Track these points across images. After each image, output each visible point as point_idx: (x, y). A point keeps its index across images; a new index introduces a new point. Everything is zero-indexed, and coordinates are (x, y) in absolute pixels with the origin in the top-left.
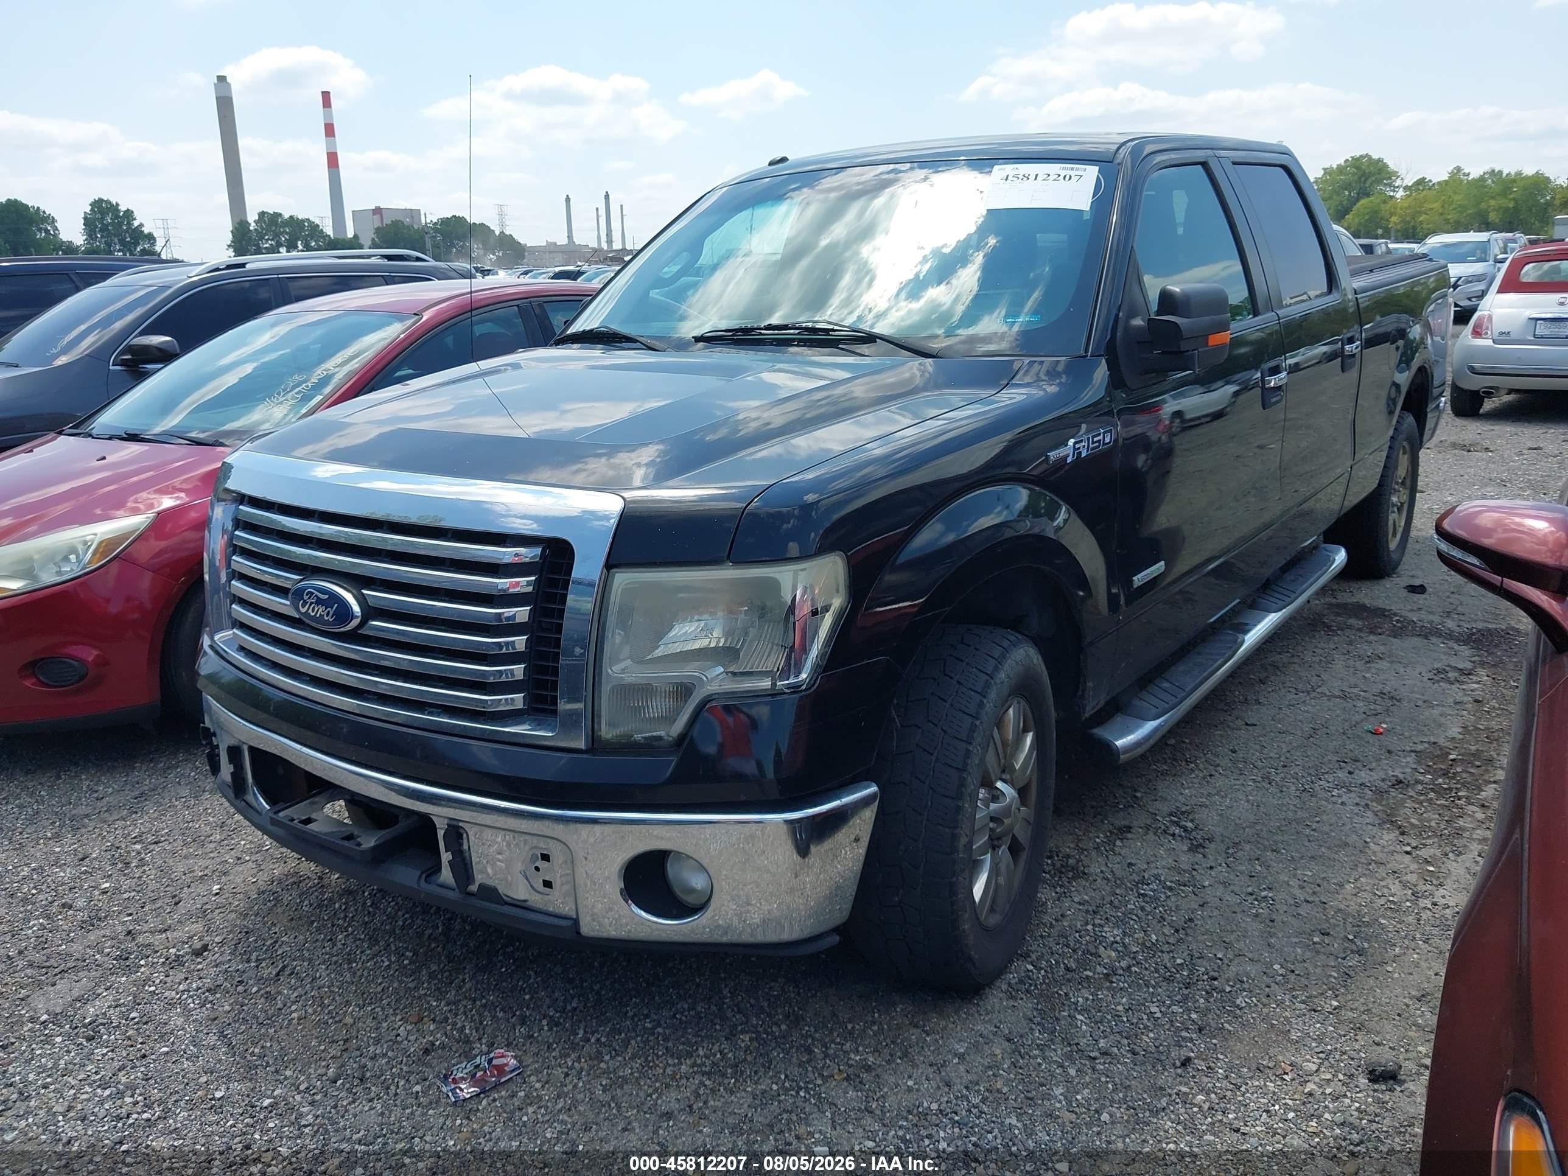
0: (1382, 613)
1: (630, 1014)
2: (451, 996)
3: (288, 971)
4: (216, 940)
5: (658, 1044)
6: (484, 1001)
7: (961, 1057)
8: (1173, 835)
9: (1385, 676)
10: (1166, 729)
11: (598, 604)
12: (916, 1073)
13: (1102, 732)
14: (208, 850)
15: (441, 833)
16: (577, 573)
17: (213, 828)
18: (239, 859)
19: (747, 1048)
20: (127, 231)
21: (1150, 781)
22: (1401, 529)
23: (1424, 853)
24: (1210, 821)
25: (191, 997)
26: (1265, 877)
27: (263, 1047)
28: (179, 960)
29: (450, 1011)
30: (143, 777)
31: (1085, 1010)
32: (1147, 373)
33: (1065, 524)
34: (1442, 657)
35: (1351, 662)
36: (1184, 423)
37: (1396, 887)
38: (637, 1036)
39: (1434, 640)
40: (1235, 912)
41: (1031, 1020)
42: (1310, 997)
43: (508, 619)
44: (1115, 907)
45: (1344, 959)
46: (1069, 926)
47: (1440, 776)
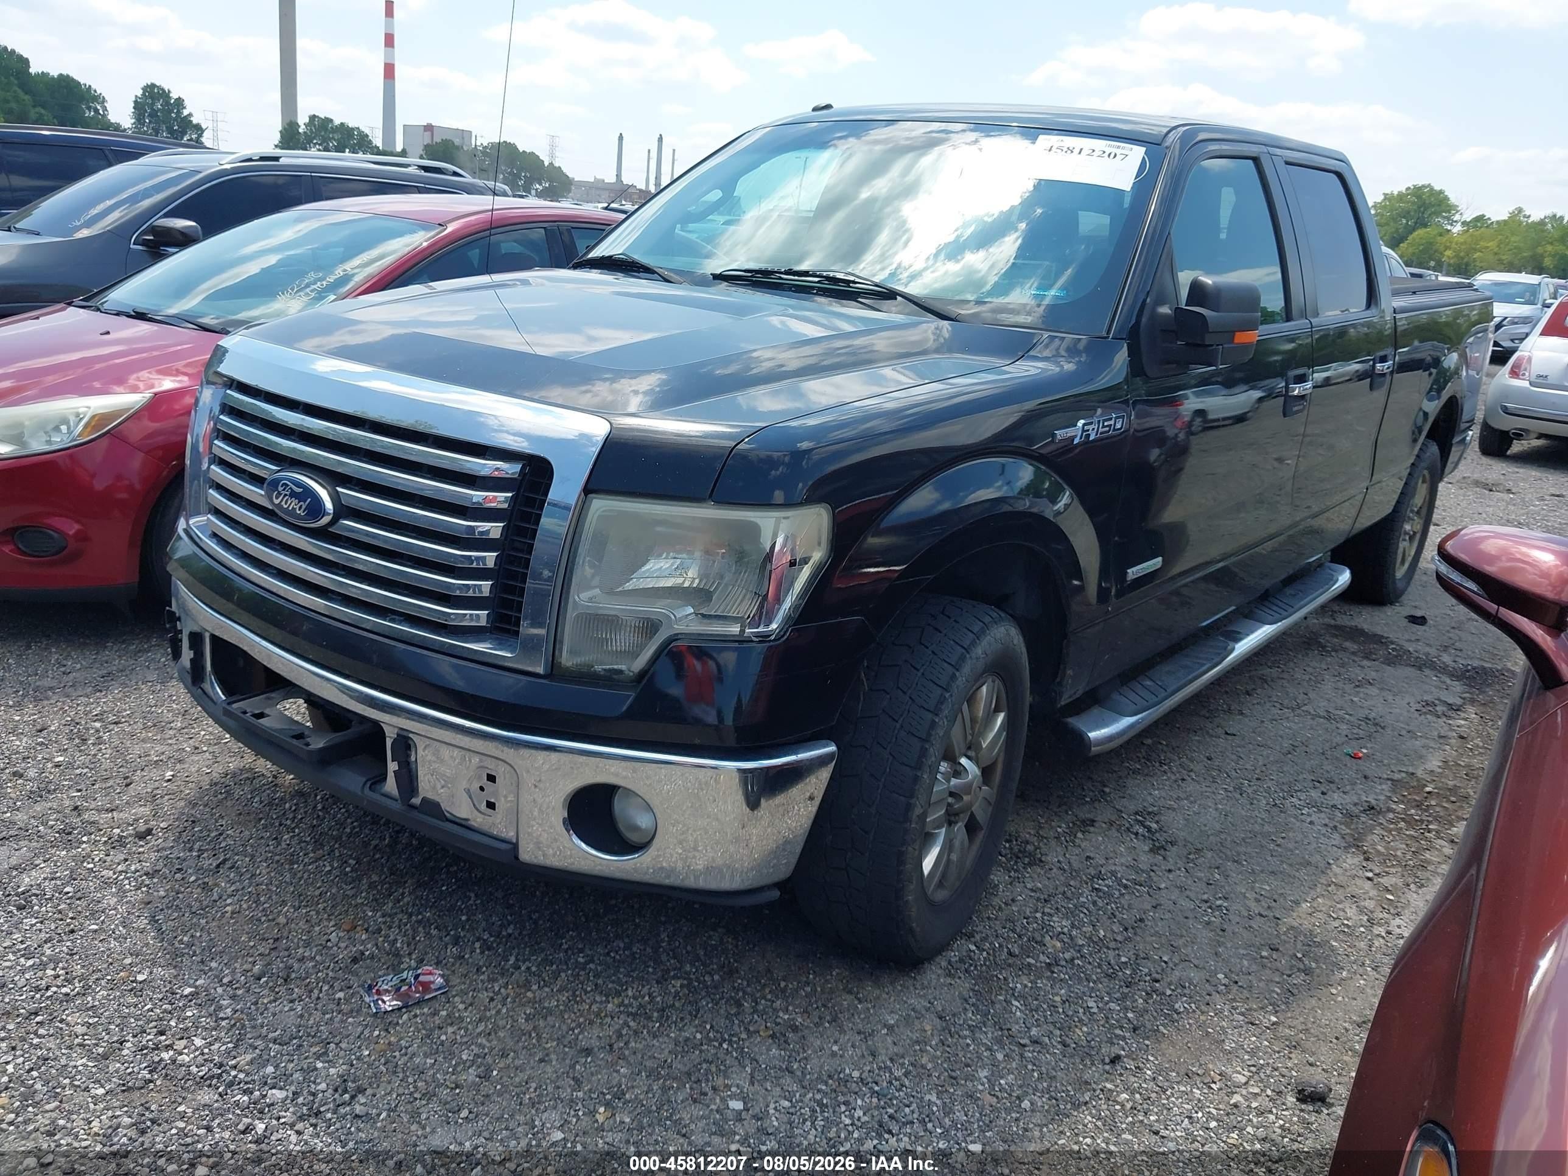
0: (1379, 640)
1: (565, 946)
2: (388, 907)
3: (228, 864)
4: (162, 825)
5: (588, 980)
6: (420, 917)
7: (890, 1028)
8: (1136, 834)
9: (1373, 703)
10: (1141, 727)
11: (571, 529)
12: (843, 1039)
13: (1077, 722)
14: (167, 736)
15: (389, 743)
16: (554, 494)
17: (176, 715)
18: (197, 748)
19: (677, 993)
20: (175, 119)
21: (1120, 777)
22: (1410, 559)
23: (1385, 881)
24: (1175, 824)
25: (128, 878)
26: (1222, 887)
27: (192, 936)
28: (121, 841)
29: (384, 923)
30: (113, 657)
31: (1021, 997)
32: (1169, 363)
33: (1065, 510)
34: (1433, 689)
35: (1340, 685)
36: (1204, 420)
37: (1351, 912)
38: (568, 969)
39: (1427, 672)
40: (1186, 918)
41: (966, 1000)
42: (1250, 1010)
43: (481, 533)
44: (1067, 898)
45: (1289, 976)
46: (1018, 911)
47: (1413, 808)
